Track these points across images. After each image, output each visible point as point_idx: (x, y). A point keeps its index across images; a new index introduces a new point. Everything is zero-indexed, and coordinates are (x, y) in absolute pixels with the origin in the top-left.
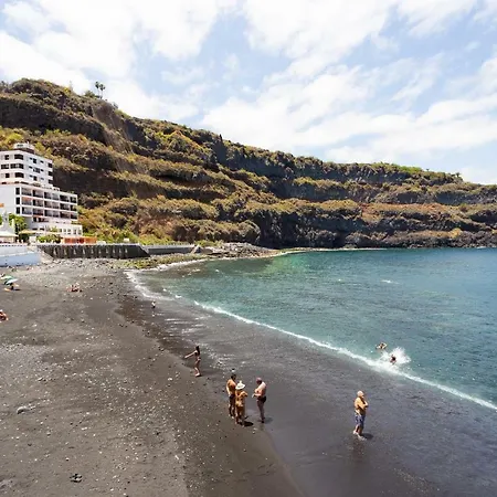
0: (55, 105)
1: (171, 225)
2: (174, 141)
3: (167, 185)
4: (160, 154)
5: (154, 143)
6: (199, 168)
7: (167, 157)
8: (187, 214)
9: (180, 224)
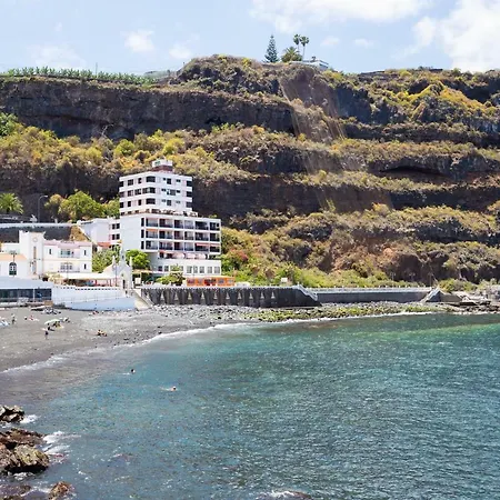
0: (228, 90)
1: (390, 253)
2: (423, 104)
3: (396, 185)
4: (395, 132)
5: (385, 113)
6: (467, 148)
7: (406, 135)
8: (426, 233)
9: (408, 251)
